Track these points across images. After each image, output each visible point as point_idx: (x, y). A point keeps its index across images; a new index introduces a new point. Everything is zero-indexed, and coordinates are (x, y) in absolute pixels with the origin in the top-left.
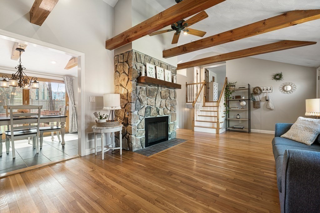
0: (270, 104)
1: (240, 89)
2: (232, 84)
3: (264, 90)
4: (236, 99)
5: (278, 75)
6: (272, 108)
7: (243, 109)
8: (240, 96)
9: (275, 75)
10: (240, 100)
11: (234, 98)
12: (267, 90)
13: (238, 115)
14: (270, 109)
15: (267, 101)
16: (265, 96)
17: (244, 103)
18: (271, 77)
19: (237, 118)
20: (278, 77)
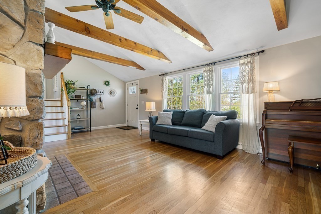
0: (103, 104)
1: (81, 88)
2: (72, 82)
3: (98, 92)
4: (75, 98)
5: (107, 82)
6: (104, 107)
7: (83, 109)
8: (81, 96)
9: (105, 81)
10: (78, 100)
11: (74, 97)
12: (100, 92)
13: (78, 115)
14: (103, 108)
15: (100, 102)
16: (99, 97)
17: (84, 103)
18: (103, 83)
19: (77, 119)
20: (107, 83)
